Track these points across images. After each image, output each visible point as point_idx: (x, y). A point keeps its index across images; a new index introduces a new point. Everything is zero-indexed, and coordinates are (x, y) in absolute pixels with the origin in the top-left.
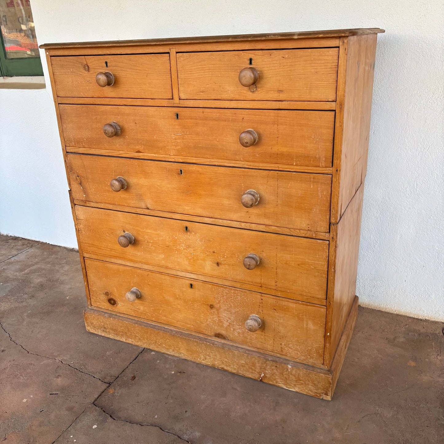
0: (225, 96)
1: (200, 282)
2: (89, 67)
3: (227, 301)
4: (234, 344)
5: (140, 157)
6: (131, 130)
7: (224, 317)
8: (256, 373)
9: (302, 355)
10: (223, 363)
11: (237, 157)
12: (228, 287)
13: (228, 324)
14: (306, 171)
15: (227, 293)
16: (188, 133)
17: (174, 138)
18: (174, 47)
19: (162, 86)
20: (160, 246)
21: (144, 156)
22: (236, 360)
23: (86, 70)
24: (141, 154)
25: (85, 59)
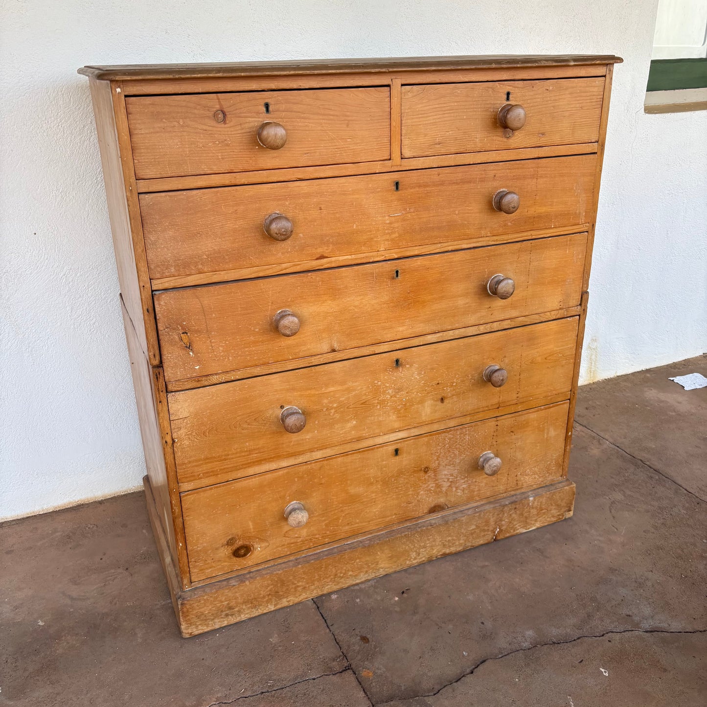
0: (470, 147)
1: (411, 440)
2: (227, 113)
3: (449, 451)
4: (456, 510)
5: (322, 266)
6: (311, 222)
7: (443, 477)
8: (489, 533)
9: (540, 477)
10: (444, 545)
11: (483, 232)
12: (453, 429)
13: (449, 484)
14: (562, 233)
15: (450, 439)
16: (412, 210)
17: (388, 222)
18: (399, 76)
19: (375, 140)
20: (351, 407)
21: (331, 262)
22: (463, 530)
23: (218, 120)
24: (325, 260)
25: (219, 99)
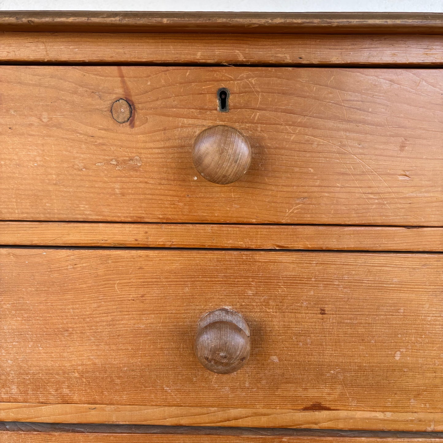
2: (137, 106)
5: (316, 424)
6: (298, 335)
21: (337, 419)
23: (118, 117)
24: (324, 414)
25: (122, 76)
